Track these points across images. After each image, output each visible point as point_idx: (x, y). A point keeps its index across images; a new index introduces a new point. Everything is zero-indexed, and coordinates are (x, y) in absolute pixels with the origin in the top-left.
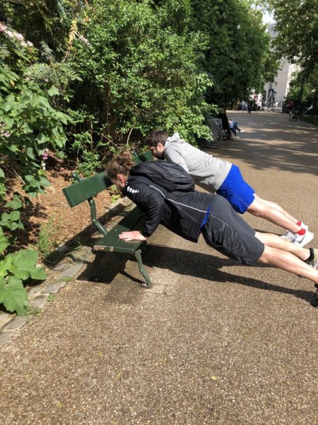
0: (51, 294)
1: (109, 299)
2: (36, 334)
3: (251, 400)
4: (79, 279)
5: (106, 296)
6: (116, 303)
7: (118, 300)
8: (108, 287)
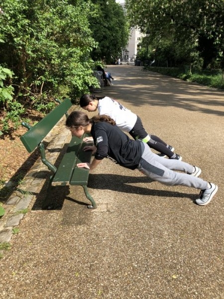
0: (14, 226)
1: (66, 222)
2: (12, 267)
3: (208, 289)
4: (33, 209)
5: (62, 221)
6: (73, 226)
7: (73, 223)
8: (60, 212)
